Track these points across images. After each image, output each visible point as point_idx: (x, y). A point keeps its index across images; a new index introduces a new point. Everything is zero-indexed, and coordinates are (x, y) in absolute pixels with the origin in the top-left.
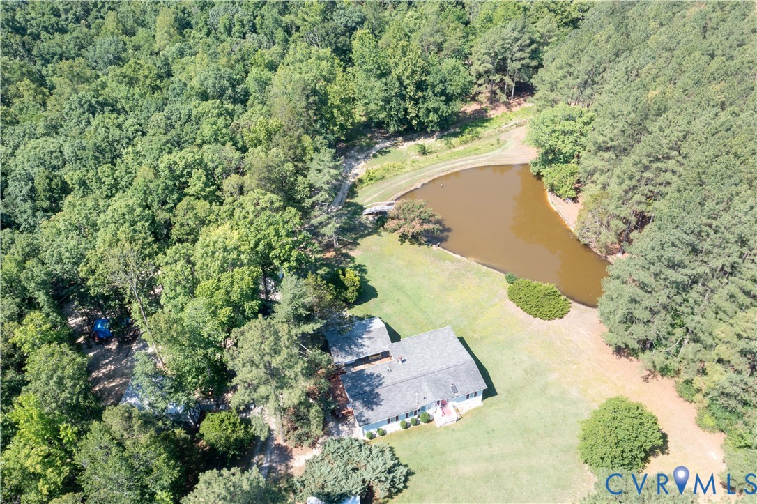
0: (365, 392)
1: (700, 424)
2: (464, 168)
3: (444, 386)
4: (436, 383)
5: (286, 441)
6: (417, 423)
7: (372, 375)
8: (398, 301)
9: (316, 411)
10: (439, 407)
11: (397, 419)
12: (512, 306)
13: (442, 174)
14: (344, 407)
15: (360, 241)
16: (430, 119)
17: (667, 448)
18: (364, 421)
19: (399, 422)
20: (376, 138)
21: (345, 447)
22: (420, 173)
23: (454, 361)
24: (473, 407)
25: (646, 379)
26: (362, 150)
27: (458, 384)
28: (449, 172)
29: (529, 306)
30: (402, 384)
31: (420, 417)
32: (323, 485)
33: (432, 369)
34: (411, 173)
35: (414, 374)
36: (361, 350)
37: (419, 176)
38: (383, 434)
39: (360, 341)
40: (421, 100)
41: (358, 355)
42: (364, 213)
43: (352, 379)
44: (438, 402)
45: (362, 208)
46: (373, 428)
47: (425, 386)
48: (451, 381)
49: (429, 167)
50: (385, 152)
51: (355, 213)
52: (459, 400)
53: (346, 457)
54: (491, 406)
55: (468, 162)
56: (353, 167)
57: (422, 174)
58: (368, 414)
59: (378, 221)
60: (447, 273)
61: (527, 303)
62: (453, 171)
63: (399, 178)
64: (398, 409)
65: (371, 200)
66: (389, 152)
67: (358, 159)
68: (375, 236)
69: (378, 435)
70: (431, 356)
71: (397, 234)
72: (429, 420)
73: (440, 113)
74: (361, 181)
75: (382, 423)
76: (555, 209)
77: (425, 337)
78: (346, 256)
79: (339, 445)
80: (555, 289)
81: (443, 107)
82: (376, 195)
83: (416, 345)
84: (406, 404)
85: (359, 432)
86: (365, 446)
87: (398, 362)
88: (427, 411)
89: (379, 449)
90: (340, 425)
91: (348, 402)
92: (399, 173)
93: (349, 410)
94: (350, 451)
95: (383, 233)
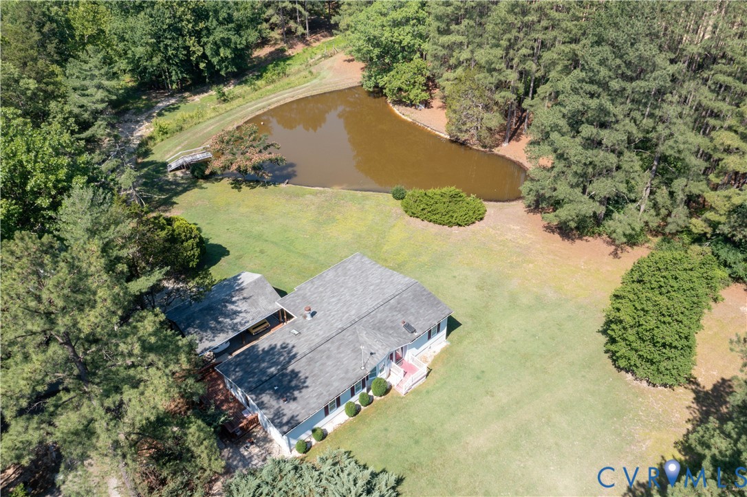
0: (272, 376)
2: (282, 103)
3: (392, 328)
4: (379, 328)
6: (369, 401)
7: (273, 348)
8: (262, 252)
9: (200, 429)
11: (338, 402)
12: (417, 223)
13: (258, 113)
14: (238, 417)
15: (175, 199)
16: (222, 55)
18: (287, 423)
19: (343, 407)
20: (156, 97)
21: (269, 479)
22: (230, 116)
23: (390, 291)
25: (615, 255)
26: (139, 111)
27: (410, 319)
28: (265, 110)
29: (438, 216)
30: (328, 345)
31: (370, 388)
33: (364, 310)
34: (218, 118)
35: (340, 325)
36: (235, 321)
37: (228, 119)
38: (324, 436)
39: (230, 307)
40: (204, 32)
41: (234, 328)
42: (169, 169)
43: (238, 365)
44: (391, 356)
45: (165, 165)
46: (304, 432)
47: (363, 336)
48: (399, 319)
49: (239, 109)
50: (174, 109)
51: (157, 172)
54: (460, 341)
56: (134, 130)
57: (233, 117)
58: (290, 409)
59: (192, 173)
60: (313, 207)
61: (433, 213)
62: (271, 108)
63: (203, 126)
64: (336, 384)
65: (173, 154)
66: (178, 107)
67: (138, 122)
68: (196, 190)
69: (314, 441)
70: (353, 295)
71: (227, 179)
72: (387, 390)
73: (233, 46)
74: (151, 138)
75: (317, 418)
76: (410, 120)
77: (330, 275)
79: (258, 481)
81: (234, 38)
83: (321, 289)
84: (347, 372)
85: (281, 446)
86: (304, 466)
87: (305, 317)
88: (379, 376)
89: (330, 461)
90: (242, 450)
91: (241, 408)
92: (200, 120)
93: (250, 417)
94: (280, 484)
95: (204, 185)
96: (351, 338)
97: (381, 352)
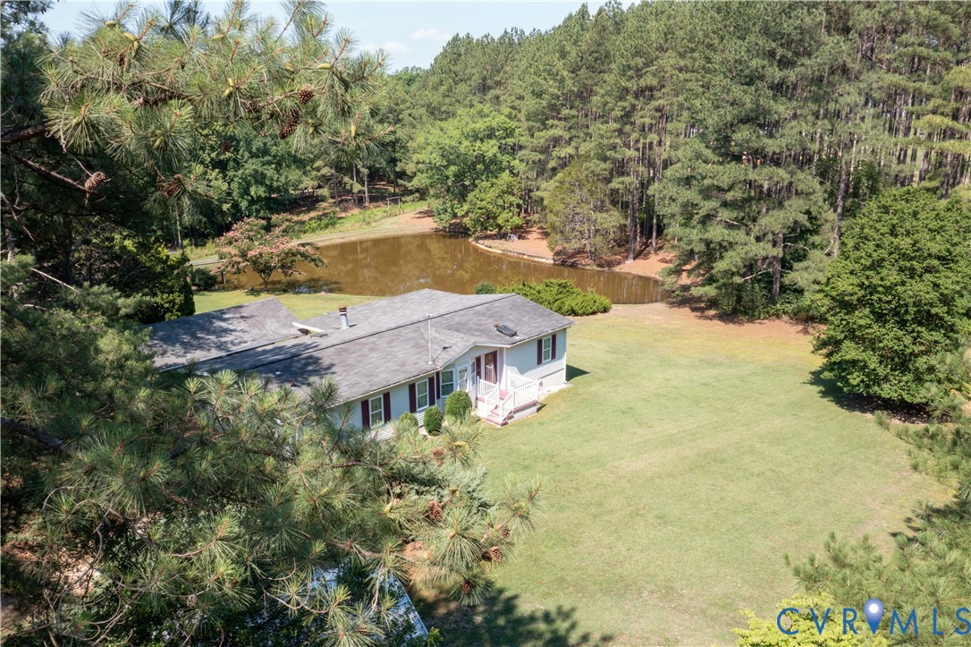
0: (274, 362)
3: (478, 330)
4: (458, 329)
11: (387, 412)
16: (252, 194)
24: (553, 388)
27: (508, 324)
30: (373, 339)
33: (434, 314)
47: (432, 333)
48: (490, 323)
52: (522, 365)
54: (589, 385)
64: (383, 375)
70: (416, 311)
73: (267, 182)
76: (499, 251)
77: (381, 303)
81: (270, 174)
83: (366, 312)
84: (403, 365)
96: (411, 334)
97: (460, 345)
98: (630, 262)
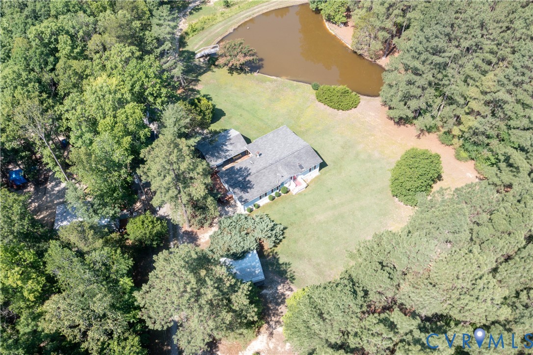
0: (240, 181)
1: (458, 157)
2: (261, 13)
3: (293, 166)
4: (288, 165)
5: (190, 226)
6: (279, 195)
7: (241, 169)
8: (241, 115)
9: (211, 200)
10: (292, 181)
11: (266, 195)
12: (321, 106)
13: (246, 20)
14: (225, 195)
17: (441, 177)
18: (244, 201)
19: (268, 197)
21: (236, 221)
22: (230, 21)
23: (296, 148)
24: (314, 177)
25: (418, 136)
27: (302, 163)
28: (251, 18)
29: (333, 103)
30: (264, 170)
31: (280, 190)
32: (228, 249)
33: (283, 156)
34: (223, 22)
35: (271, 162)
36: (227, 154)
37: (229, 23)
38: (258, 207)
39: (225, 147)
42: (196, 57)
43: (226, 174)
44: (291, 178)
45: (194, 54)
46: (251, 205)
47: (280, 168)
48: (297, 162)
49: (236, 16)
50: (198, 9)
51: (190, 58)
52: (304, 174)
53: (238, 227)
54: (325, 174)
55: (263, 8)
57: (232, 22)
58: (245, 196)
59: (209, 61)
60: (269, 90)
61: (331, 101)
62: (254, 16)
63: (215, 27)
64: (265, 187)
65: (199, 47)
66: (201, 8)
68: (210, 73)
69: (254, 208)
70: (279, 148)
71: (226, 68)
72: (288, 192)
74: (187, 33)
75: (256, 200)
76: (334, 34)
77: (270, 135)
78: (193, 90)
79: (231, 221)
80: (347, 89)
82: (202, 42)
83: (265, 143)
84: (271, 183)
85: (241, 209)
86: (249, 217)
87: (257, 156)
88: (285, 185)
89: (259, 217)
90: (226, 208)
91: (227, 191)
92: (214, 23)
93: (230, 196)
94: (239, 223)
95: (214, 70)
96: (275, 168)
97: (286, 176)
98: (384, 58)
